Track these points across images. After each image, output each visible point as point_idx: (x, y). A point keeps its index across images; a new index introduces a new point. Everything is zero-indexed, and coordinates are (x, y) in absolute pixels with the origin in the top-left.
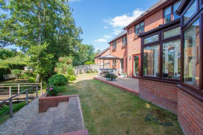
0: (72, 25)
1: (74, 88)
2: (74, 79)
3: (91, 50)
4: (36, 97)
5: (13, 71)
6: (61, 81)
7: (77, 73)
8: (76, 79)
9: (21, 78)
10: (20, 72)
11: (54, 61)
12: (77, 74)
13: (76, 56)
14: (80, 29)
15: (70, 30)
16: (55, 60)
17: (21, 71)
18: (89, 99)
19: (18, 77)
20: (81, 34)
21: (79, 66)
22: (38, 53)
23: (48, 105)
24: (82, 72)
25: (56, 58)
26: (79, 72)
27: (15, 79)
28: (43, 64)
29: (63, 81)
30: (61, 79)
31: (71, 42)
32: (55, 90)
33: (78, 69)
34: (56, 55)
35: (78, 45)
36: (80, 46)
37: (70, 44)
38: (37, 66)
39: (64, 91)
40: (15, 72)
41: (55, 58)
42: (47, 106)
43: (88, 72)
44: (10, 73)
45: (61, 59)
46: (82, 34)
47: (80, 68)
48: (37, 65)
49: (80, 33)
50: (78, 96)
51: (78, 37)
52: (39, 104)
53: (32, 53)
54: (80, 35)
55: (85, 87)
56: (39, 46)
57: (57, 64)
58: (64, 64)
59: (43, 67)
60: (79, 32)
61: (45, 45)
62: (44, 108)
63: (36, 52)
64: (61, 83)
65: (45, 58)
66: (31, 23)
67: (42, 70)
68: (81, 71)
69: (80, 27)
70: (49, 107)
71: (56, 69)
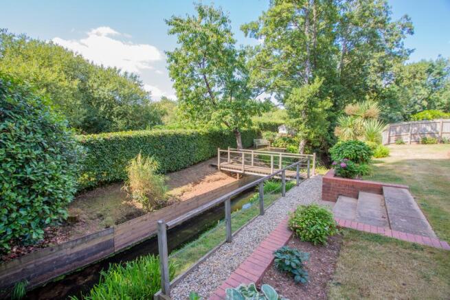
0: (380, 18)
1: (390, 173)
2: (385, 154)
3: (440, 73)
4: (306, 177)
5: (264, 134)
6: (358, 153)
7: (389, 140)
8: (390, 154)
9: (275, 146)
10: (274, 136)
11: (332, 114)
12: (389, 144)
13: (386, 99)
14: (404, 22)
15: (373, 35)
16: (333, 111)
17: (274, 134)
18: (441, 198)
19: (271, 143)
20: (408, 36)
21: (395, 124)
22: (305, 101)
23: (338, 192)
24: (404, 141)
25: (336, 107)
26: (392, 141)
27: (266, 146)
28: (312, 120)
29: (364, 154)
30: (359, 150)
31: (374, 66)
32: (352, 168)
33: (392, 133)
34: (336, 101)
35: (395, 69)
36: (401, 71)
37: (371, 70)
38: (302, 126)
39: (366, 174)
40: (267, 135)
41: (333, 109)
42: (336, 193)
43: (425, 142)
44: (261, 138)
45: (349, 108)
46: (412, 33)
47: (398, 129)
48: (301, 123)
49: (405, 32)
50: (406, 188)
51: (397, 46)
52: (323, 186)
53: (295, 102)
54: (402, 40)
55: (422, 175)
56: (306, 86)
57: (341, 120)
58: (358, 120)
59: (312, 127)
60: (402, 33)
61: (318, 84)
62: (330, 195)
63: (302, 100)
64: (359, 157)
65: (316, 109)
66: (292, 47)
67: (309, 133)
68: (398, 136)
69: (406, 17)
70: (339, 195)
71: (337, 131)
